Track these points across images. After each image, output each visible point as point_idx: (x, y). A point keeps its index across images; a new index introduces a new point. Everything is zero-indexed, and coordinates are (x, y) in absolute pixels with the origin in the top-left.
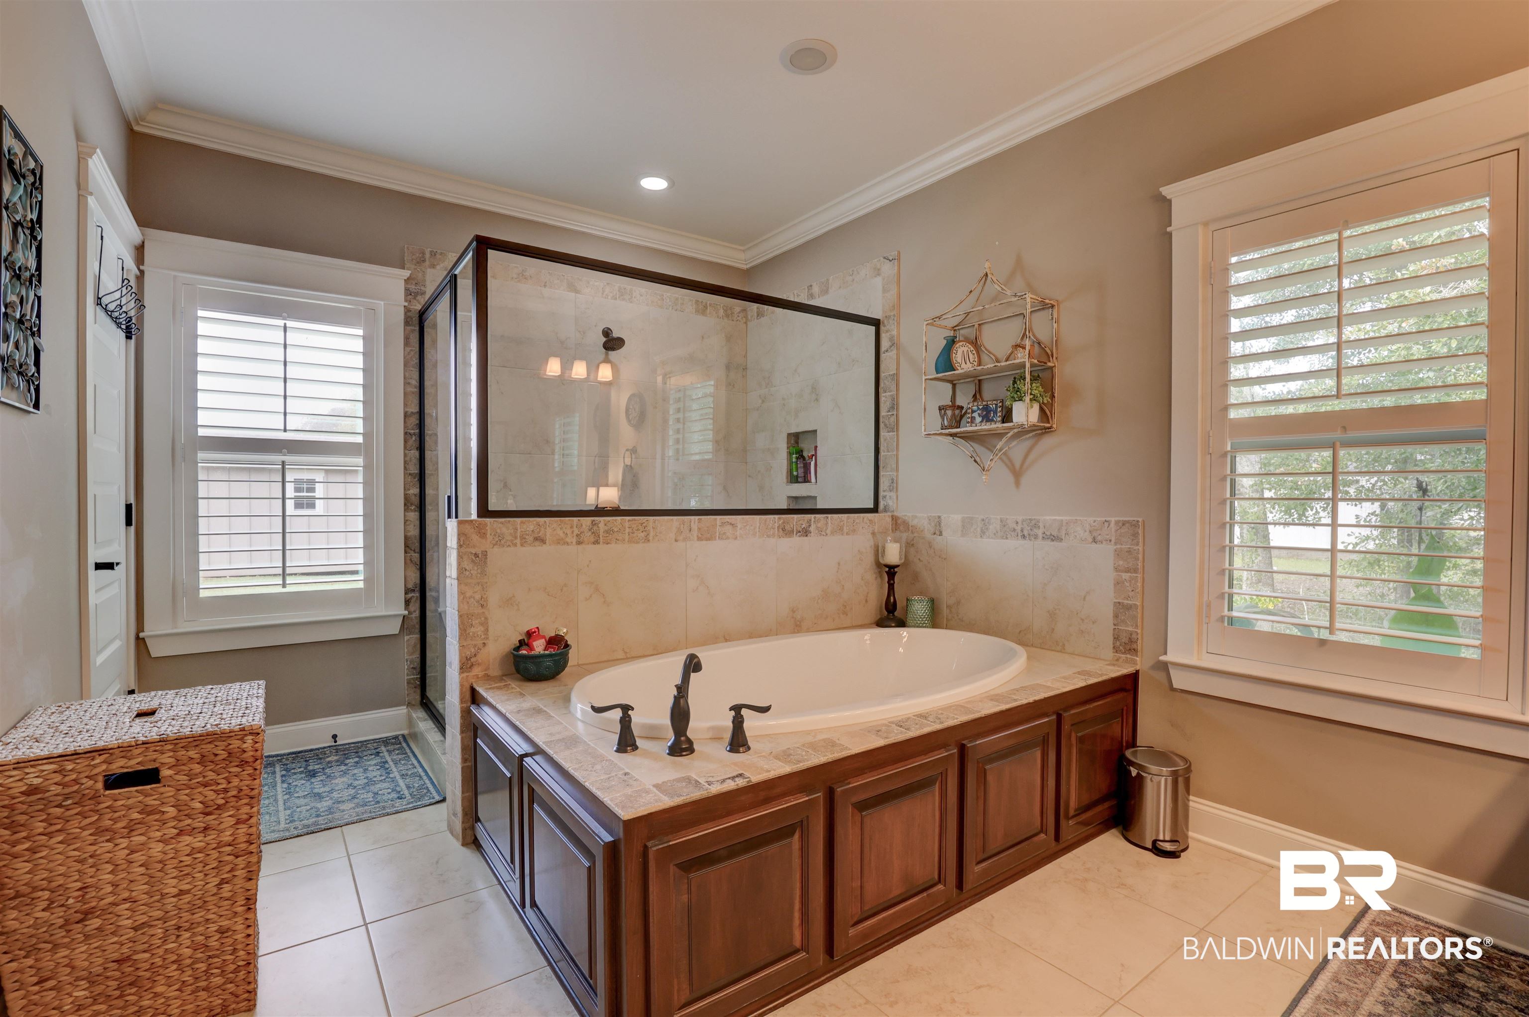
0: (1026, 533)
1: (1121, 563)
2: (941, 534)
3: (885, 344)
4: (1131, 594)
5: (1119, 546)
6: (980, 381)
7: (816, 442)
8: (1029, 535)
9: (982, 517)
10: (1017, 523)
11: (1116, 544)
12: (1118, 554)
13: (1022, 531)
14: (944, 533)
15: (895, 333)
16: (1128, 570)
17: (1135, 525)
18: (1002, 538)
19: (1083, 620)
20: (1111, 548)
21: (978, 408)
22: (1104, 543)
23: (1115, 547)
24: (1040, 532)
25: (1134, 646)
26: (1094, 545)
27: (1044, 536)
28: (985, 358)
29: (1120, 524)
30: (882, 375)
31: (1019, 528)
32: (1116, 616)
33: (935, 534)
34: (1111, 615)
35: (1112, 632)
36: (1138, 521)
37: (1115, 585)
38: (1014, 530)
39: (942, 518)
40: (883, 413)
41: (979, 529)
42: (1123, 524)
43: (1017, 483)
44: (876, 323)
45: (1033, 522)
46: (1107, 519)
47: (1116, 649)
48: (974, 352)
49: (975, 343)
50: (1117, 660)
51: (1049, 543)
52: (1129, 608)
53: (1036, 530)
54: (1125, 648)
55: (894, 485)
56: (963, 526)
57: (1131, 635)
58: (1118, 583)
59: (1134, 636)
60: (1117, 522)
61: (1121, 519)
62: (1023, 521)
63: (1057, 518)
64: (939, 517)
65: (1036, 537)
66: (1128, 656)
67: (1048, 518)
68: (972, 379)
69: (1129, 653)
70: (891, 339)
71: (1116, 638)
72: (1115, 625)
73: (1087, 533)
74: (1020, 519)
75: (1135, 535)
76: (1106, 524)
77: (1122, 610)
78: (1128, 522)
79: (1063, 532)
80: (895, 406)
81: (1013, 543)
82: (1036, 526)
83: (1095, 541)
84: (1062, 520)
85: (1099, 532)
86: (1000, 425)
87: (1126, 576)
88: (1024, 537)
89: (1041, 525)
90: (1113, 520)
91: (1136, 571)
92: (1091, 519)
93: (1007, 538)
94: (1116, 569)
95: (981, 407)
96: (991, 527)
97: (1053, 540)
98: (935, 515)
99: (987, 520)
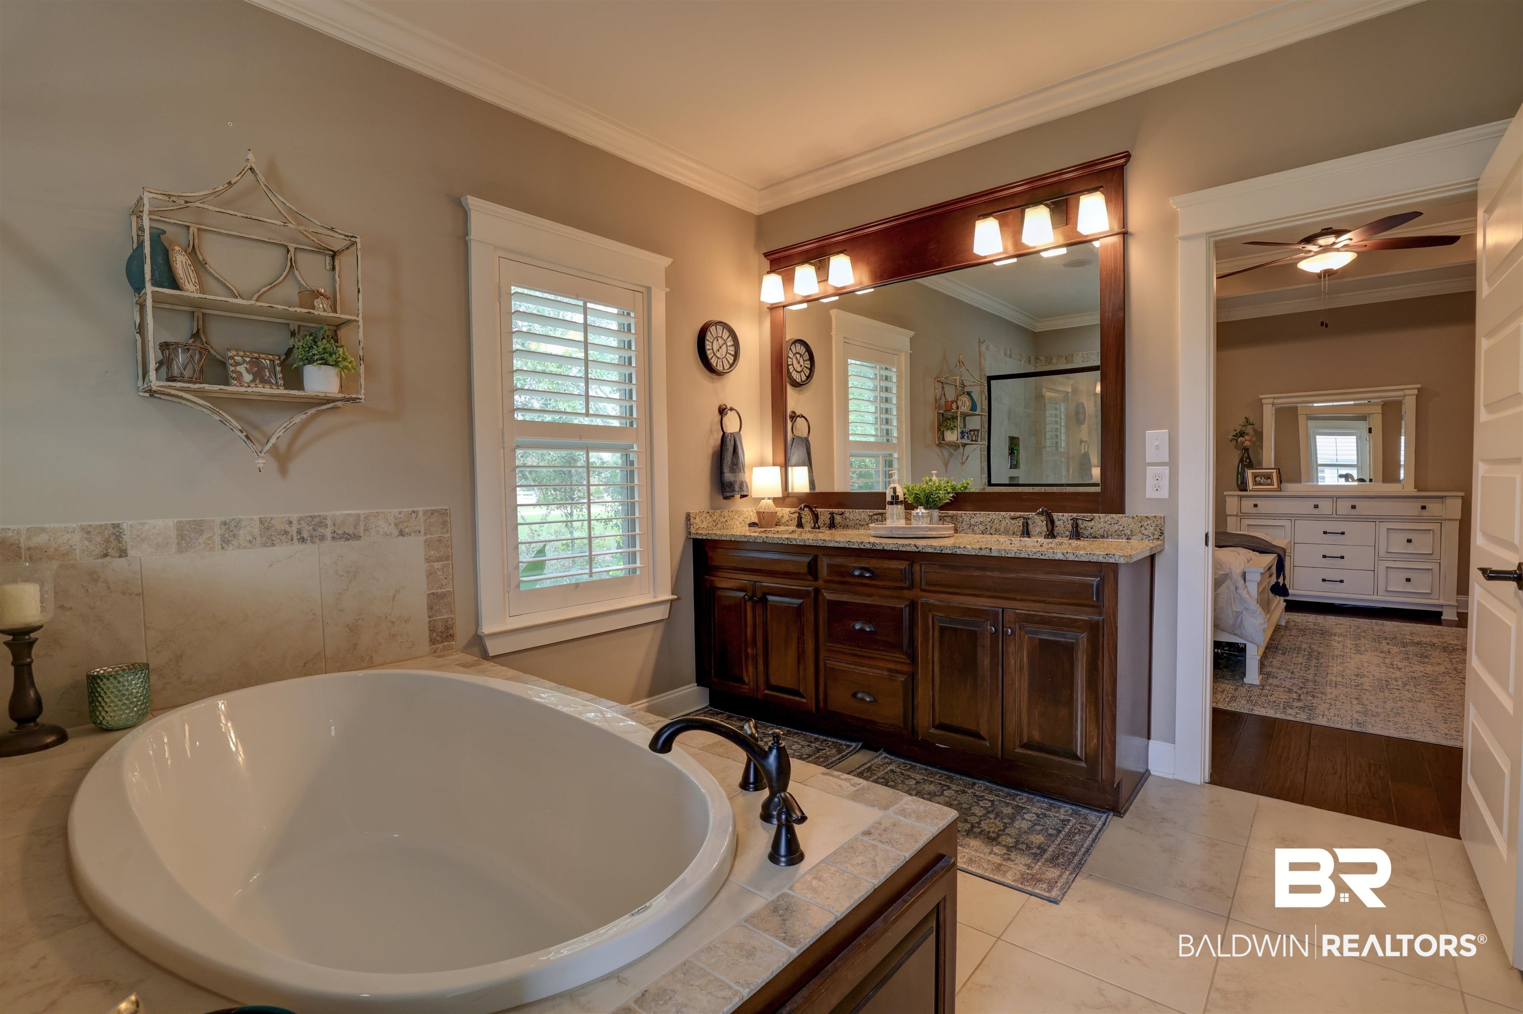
0: (305, 535)
1: (432, 553)
2: (123, 553)
4: (444, 582)
5: (428, 537)
6: (204, 314)
8: (311, 536)
9: (223, 519)
10: (291, 523)
11: (425, 534)
12: (428, 544)
13: (299, 532)
14: (131, 552)
16: (439, 559)
17: (444, 513)
18: (264, 545)
19: (393, 623)
20: (422, 538)
21: (244, 361)
22: (413, 534)
23: (425, 538)
24: (328, 532)
25: (451, 632)
26: (401, 538)
27: (335, 535)
28: (211, 283)
29: (429, 514)
31: (293, 530)
32: (430, 608)
33: (106, 555)
34: (425, 608)
35: (427, 625)
36: (446, 510)
37: (427, 576)
38: (286, 533)
39: (125, 526)
41: (217, 539)
42: (432, 514)
43: (283, 470)
45: (317, 520)
46: (415, 509)
47: (433, 641)
48: (192, 268)
49: (192, 252)
50: (435, 652)
51: (342, 542)
52: (442, 596)
53: (321, 530)
54: (442, 637)
56: (181, 536)
57: (447, 621)
58: (430, 574)
59: (450, 622)
60: (425, 512)
61: (429, 508)
62: (300, 520)
63: (353, 512)
64: (115, 526)
65: (322, 538)
66: (446, 644)
67: (337, 513)
68: (192, 309)
69: (447, 641)
71: (432, 630)
72: (430, 617)
73: (393, 526)
74: (294, 517)
75: (444, 523)
76: (414, 515)
77: (436, 600)
78: (437, 511)
79: (362, 528)
81: (281, 551)
82: (322, 524)
83: (401, 533)
84: (359, 515)
85: (405, 524)
86: (282, 391)
87: (437, 565)
88: (303, 540)
89: (329, 522)
90: (420, 509)
91: (447, 558)
92: (395, 511)
93: (273, 545)
94: (428, 560)
95: (248, 359)
96: (242, 532)
97: (347, 539)
98: (99, 523)
99: (233, 524)
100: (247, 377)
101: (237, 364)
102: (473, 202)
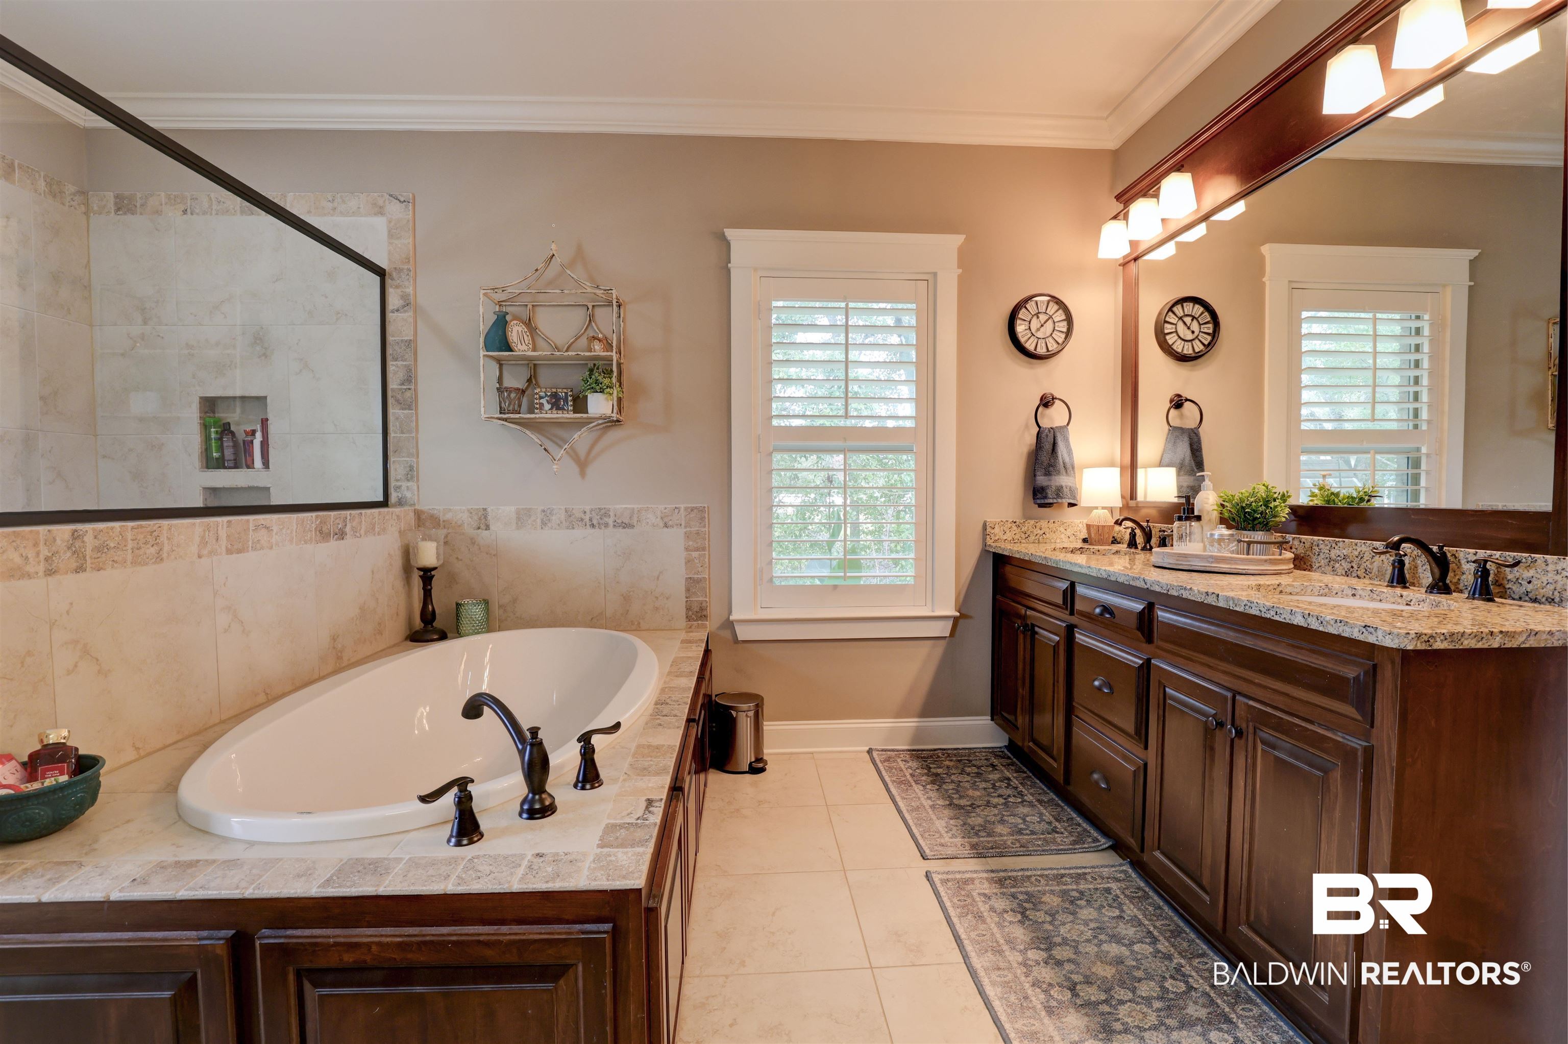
0: (595, 522)
1: (691, 543)
2: (487, 528)
3: (393, 301)
4: (700, 569)
5: (688, 529)
6: (535, 365)
7: (266, 412)
8: (599, 524)
9: (543, 508)
10: (585, 512)
11: (685, 527)
12: (688, 536)
13: (591, 520)
14: (492, 527)
15: (410, 290)
16: (697, 549)
17: (702, 510)
18: (568, 528)
19: (657, 598)
20: (681, 531)
21: (546, 395)
22: (675, 527)
23: (685, 530)
24: (610, 521)
25: (705, 613)
26: (666, 530)
27: (615, 524)
28: (541, 343)
29: (689, 510)
30: (390, 339)
31: (587, 518)
32: (688, 590)
33: (479, 528)
34: (683, 589)
35: (684, 603)
36: (704, 507)
37: (686, 563)
38: (582, 520)
39: (489, 510)
40: (392, 385)
41: (539, 521)
42: (692, 510)
43: (583, 474)
44: (380, 272)
45: (603, 511)
46: (677, 506)
47: (689, 618)
48: (528, 334)
49: (529, 324)
50: (690, 627)
51: (621, 530)
52: (698, 581)
53: (606, 519)
54: (696, 616)
55: (411, 474)
56: (518, 519)
57: (701, 604)
58: (689, 561)
59: (704, 604)
60: (686, 509)
61: (690, 506)
62: (592, 510)
63: (629, 506)
64: (485, 510)
65: (606, 525)
66: (700, 622)
67: (618, 506)
68: (526, 362)
69: (700, 620)
70: (404, 296)
71: (688, 609)
72: (687, 598)
73: (659, 519)
74: (588, 508)
75: (703, 519)
76: (676, 511)
77: (692, 584)
78: (696, 508)
79: (635, 519)
80: (410, 378)
81: (579, 533)
82: (606, 514)
83: (666, 526)
84: (633, 509)
85: (670, 518)
86: (571, 415)
87: (695, 554)
88: (593, 526)
89: (612, 514)
90: (682, 506)
91: (704, 549)
92: (662, 507)
93: (573, 528)
94: (687, 549)
95: (549, 394)
96: (554, 518)
97: (624, 528)
98: (476, 507)
99: (549, 512)
100: (547, 407)
101: (541, 398)
102: (730, 233)
